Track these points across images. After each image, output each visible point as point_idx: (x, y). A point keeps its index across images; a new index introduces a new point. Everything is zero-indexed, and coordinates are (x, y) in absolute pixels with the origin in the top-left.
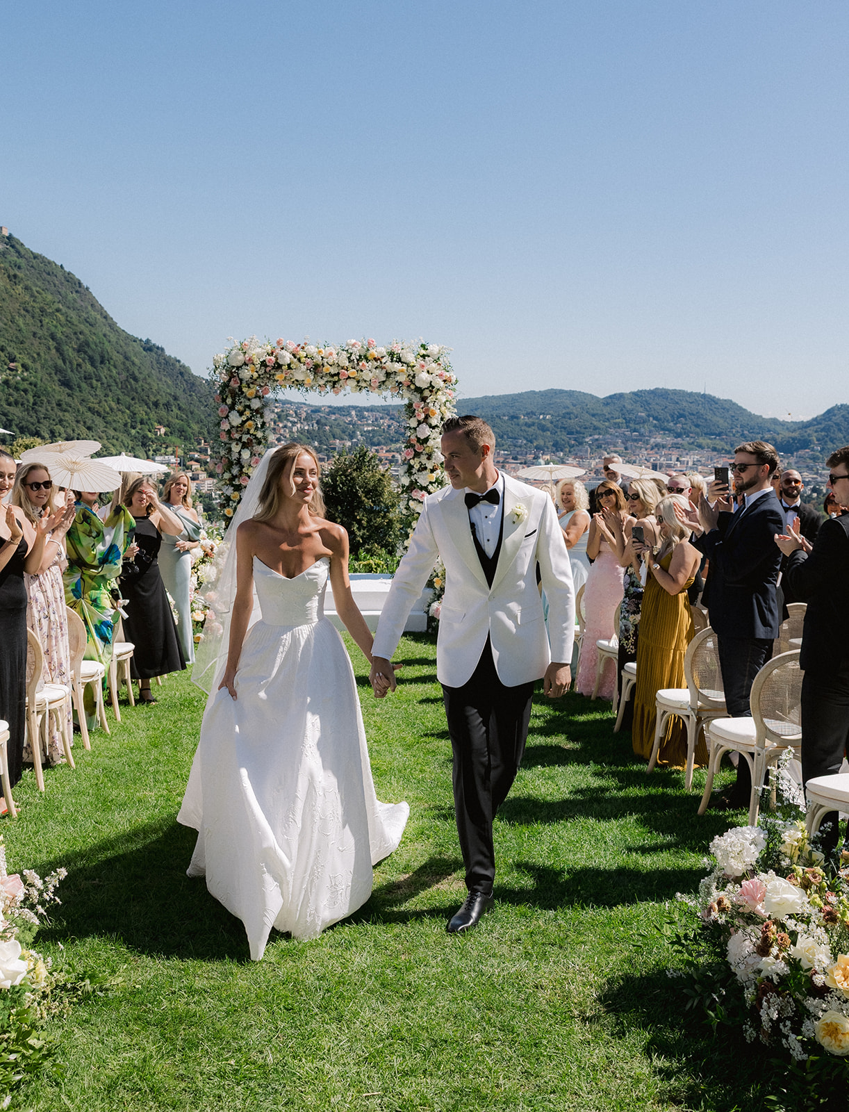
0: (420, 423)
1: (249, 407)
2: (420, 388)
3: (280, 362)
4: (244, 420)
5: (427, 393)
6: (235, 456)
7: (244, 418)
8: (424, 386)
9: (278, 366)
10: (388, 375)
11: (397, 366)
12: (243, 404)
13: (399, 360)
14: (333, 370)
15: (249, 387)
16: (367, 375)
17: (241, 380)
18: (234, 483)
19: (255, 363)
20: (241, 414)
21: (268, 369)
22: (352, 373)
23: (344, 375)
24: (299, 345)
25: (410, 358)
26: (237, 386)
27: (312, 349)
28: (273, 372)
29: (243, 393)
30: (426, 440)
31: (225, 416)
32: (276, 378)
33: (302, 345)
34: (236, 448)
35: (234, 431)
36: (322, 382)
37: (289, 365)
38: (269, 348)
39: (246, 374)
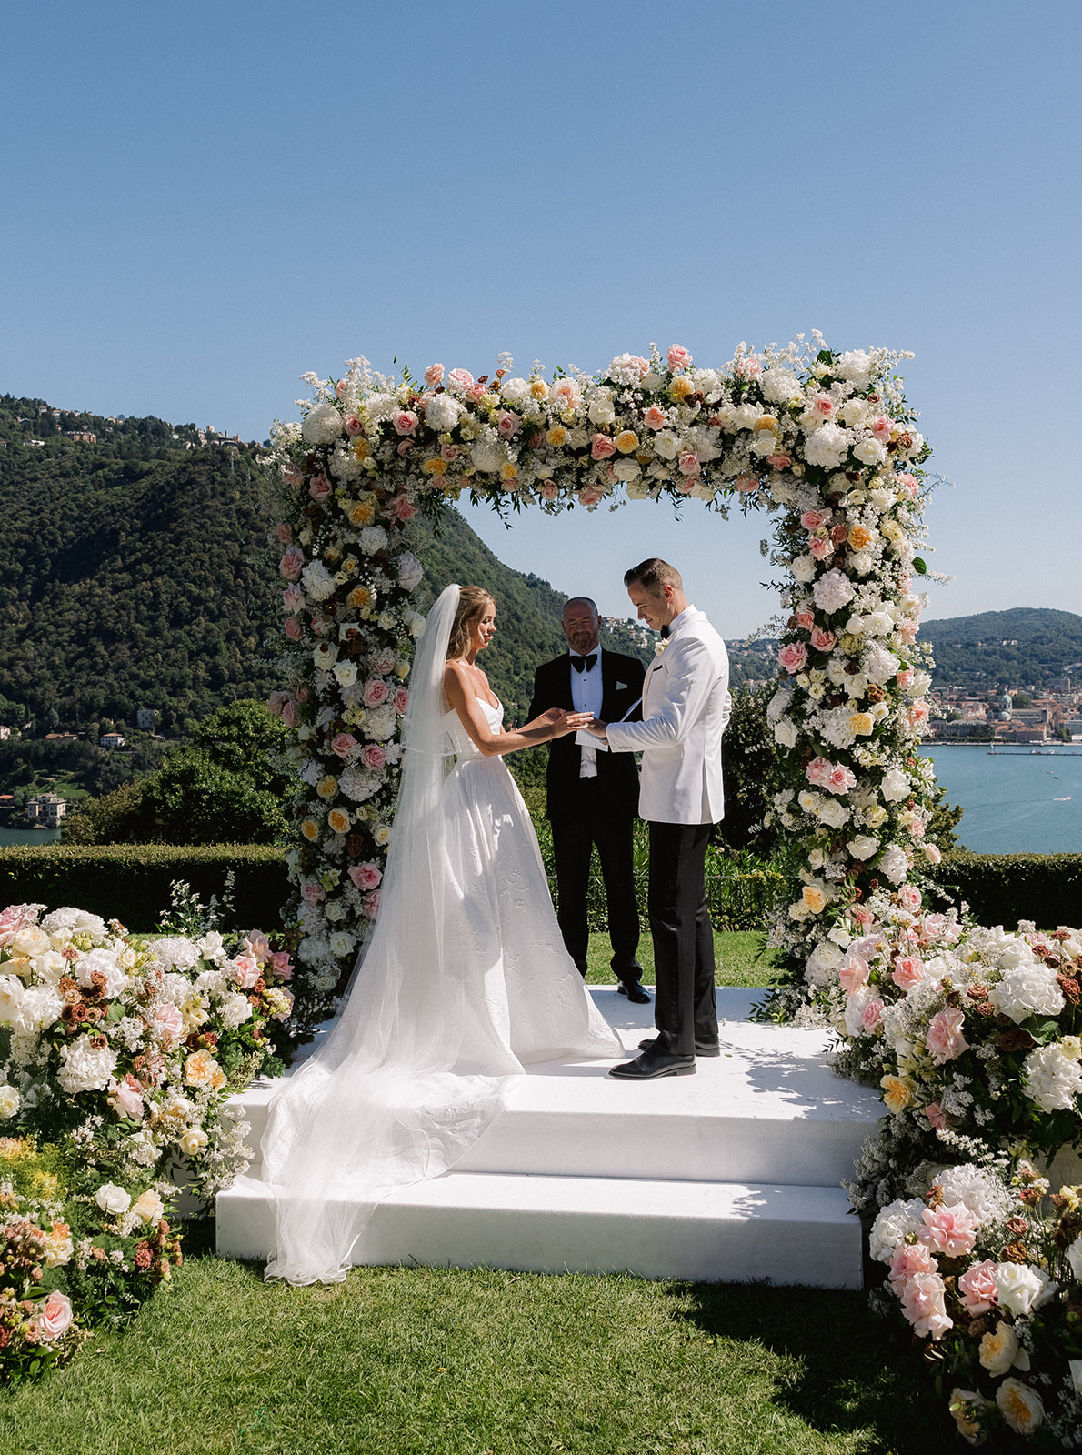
0: (821, 568)
1: (354, 549)
2: (819, 469)
3: (435, 426)
4: (342, 582)
5: (839, 483)
6: (322, 683)
7: (341, 578)
8: (832, 461)
9: (427, 436)
10: (727, 441)
11: (752, 414)
12: (340, 543)
13: (757, 396)
14: (572, 438)
15: (356, 498)
16: (668, 445)
17: (335, 480)
18: (319, 751)
19: (367, 430)
20: (333, 567)
21: (403, 446)
22: (624, 440)
23: (603, 447)
24: (483, 380)
25: (789, 389)
26: (323, 495)
27: (517, 387)
28: (414, 452)
29: (338, 512)
30: (844, 614)
31: (292, 576)
32: (425, 468)
33: (493, 379)
34: (323, 659)
35: (317, 615)
36: (545, 472)
37: (456, 433)
38: (404, 391)
39: (346, 462)
